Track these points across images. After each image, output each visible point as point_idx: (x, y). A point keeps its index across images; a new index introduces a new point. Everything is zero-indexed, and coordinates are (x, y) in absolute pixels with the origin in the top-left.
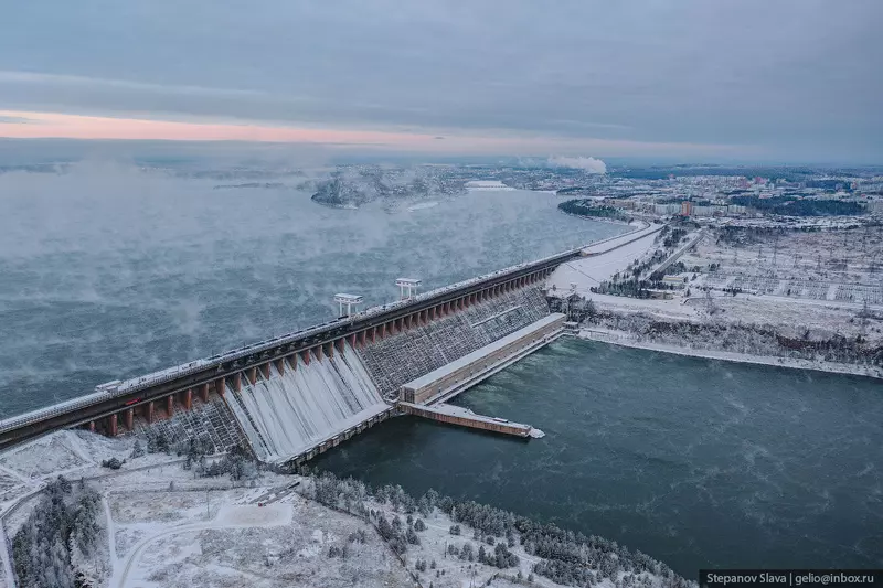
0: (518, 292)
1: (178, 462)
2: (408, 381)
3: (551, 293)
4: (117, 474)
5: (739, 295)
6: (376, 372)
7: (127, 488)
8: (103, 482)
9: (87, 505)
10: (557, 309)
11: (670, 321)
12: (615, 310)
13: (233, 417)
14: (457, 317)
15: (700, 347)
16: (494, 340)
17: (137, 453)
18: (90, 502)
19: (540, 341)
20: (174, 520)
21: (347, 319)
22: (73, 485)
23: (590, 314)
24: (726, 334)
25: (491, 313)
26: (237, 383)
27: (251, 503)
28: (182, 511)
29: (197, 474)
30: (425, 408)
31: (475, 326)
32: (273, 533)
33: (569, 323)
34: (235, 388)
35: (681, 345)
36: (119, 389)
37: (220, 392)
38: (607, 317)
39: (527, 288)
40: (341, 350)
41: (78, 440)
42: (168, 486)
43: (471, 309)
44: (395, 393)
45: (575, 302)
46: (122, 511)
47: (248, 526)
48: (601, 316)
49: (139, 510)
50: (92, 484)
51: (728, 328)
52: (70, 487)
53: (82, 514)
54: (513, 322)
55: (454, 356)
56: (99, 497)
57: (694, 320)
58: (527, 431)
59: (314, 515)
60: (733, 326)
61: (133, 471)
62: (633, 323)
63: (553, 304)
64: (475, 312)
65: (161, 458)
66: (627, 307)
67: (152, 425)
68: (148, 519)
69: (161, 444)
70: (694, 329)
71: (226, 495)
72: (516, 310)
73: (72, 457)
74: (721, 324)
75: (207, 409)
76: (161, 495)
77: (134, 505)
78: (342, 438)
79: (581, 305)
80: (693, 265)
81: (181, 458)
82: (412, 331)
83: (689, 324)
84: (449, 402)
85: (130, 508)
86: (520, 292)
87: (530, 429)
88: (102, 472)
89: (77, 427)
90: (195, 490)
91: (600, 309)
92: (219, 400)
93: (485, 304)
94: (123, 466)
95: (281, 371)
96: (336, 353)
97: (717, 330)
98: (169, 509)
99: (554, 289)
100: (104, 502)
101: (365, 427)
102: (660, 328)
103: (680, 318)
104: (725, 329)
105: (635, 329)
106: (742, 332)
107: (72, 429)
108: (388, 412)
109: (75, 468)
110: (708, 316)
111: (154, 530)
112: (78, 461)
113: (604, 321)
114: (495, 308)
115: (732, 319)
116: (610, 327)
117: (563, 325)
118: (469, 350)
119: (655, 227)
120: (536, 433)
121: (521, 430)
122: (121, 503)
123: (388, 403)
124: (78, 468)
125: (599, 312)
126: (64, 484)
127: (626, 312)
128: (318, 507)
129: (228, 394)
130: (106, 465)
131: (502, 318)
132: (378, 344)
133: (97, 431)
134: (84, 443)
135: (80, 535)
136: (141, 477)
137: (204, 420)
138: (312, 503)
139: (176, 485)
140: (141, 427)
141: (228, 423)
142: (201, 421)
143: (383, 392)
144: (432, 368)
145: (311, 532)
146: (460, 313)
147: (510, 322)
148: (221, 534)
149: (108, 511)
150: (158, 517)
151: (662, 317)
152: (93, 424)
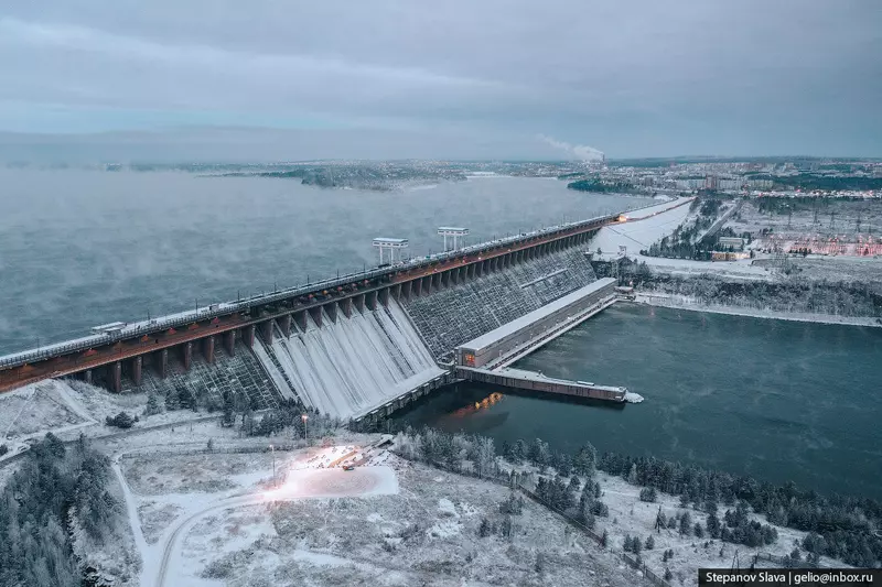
0: (562, 254)
1: (211, 419)
2: (461, 342)
3: (596, 258)
4: (129, 434)
5: (809, 256)
6: (425, 331)
7: (144, 451)
8: (110, 444)
9: (91, 471)
10: (606, 273)
11: (741, 282)
12: (674, 273)
13: (265, 375)
14: (505, 276)
15: (781, 309)
16: (545, 303)
17: (152, 409)
18: (94, 467)
19: (595, 306)
20: (223, 489)
21: (390, 268)
22: (67, 448)
23: (644, 278)
24: (809, 294)
25: (539, 274)
26: (268, 334)
27: (332, 466)
28: (234, 478)
29: (243, 433)
30: (488, 372)
31: (523, 287)
32: (376, 505)
33: (621, 288)
34: (266, 342)
35: (759, 307)
36: (122, 331)
37: (248, 344)
38: (665, 281)
39: (570, 250)
40: (384, 303)
41: (72, 392)
42: (205, 446)
43: (518, 268)
44: (448, 356)
45: (626, 265)
46: (144, 479)
47: (337, 497)
48: (658, 280)
49: (169, 477)
50: (95, 446)
51: (811, 287)
52: (64, 451)
53: (87, 481)
54: (562, 285)
55: (507, 317)
56: (107, 461)
57: (770, 280)
58: (623, 394)
59: (430, 481)
60: (815, 286)
61: (149, 429)
62: (697, 286)
63: (600, 269)
64: (521, 272)
65: (187, 415)
66: (686, 269)
67: (167, 381)
68: (184, 490)
69: (184, 400)
70: (771, 289)
71: (291, 456)
72: (564, 273)
73: (64, 413)
74: (802, 283)
75: (233, 365)
76: (197, 458)
77: (160, 471)
78: (396, 406)
79: (633, 269)
80: (743, 230)
81: (214, 415)
82: (459, 287)
83: (764, 283)
84: (514, 365)
85: (154, 475)
86: (564, 254)
87: (624, 393)
88: (107, 431)
89: (69, 376)
90: (244, 451)
91: (655, 272)
92: (248, 354)
93: (531, 265)
94: (136, 424)
95: (319, 323)
96: (379, 307)
97: (798, 290)
98: (214, 475)
99: (599, 252)
100: (116, 468)
101: (420, 394)
102: (730, 290)
103: (753, 278)
104: (807, 289)
105: (700, 293)
106: (827, 292)
107: (62, 378)
108: (444, 376)
109: (67, 428)
110: (785, 276)
111: (195, 504)
112: (72, 418)
113: (662, 285)
114: (542, 269)
115: (814, 279)
116: (668, 292)
117: (615, 290)
118: (522, 312)
119: (682, 199)
120: (634, 397)
121: (615, 393)
122: (140, 469)
123: (444, 367)
124: (74, 427)
125: (655, 276)
126: (55, 445)
127: (686, 275)
128: (430, 471)
129: (258, 347)
130: (110, 423)
131: (550, 281)
132: (425, 300)
133: (97, 384)
134: (79, 396)
135: (86, 509)
136: (163, 437)
137: (230, 378)
138: (418, 466)
139: (215, 446)
140: (152, 382)
141: (259, 382)
142: (226, 377)
143: (435, 355)
144: (485, 331)
145: (435, 502)
146: (508, 272)
147: (559, 285)
148: (300, 507)
149: (121, 478)
150: (199, 486)
151: (731, 278)
152: (89, 373)
